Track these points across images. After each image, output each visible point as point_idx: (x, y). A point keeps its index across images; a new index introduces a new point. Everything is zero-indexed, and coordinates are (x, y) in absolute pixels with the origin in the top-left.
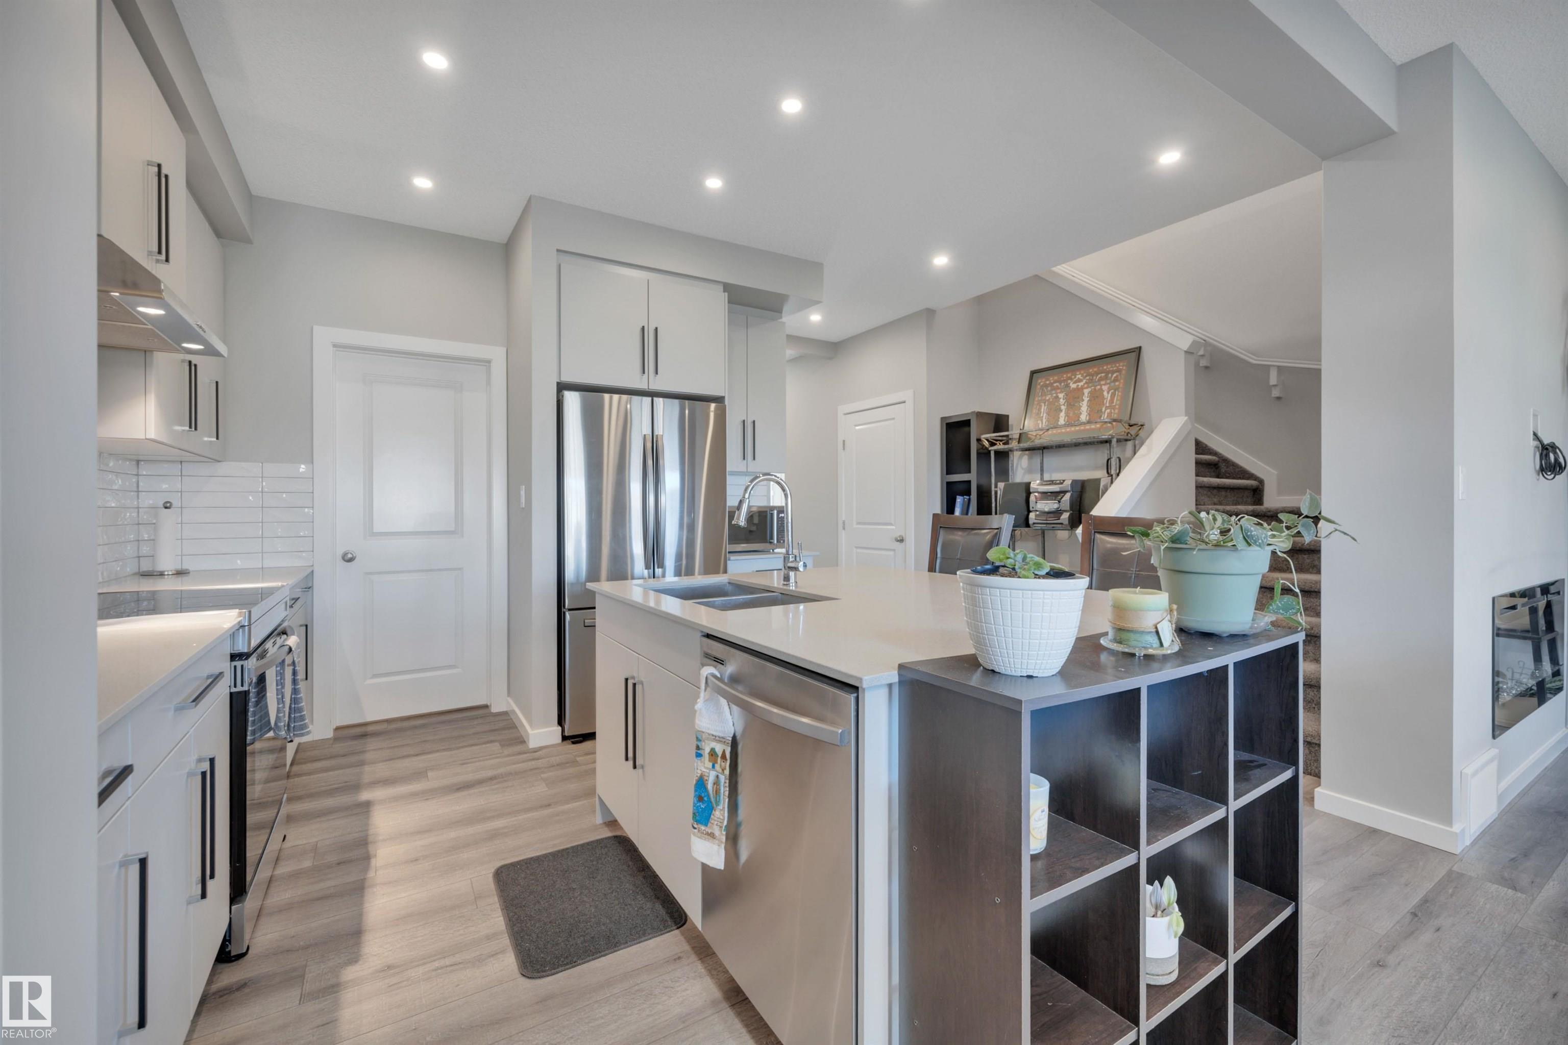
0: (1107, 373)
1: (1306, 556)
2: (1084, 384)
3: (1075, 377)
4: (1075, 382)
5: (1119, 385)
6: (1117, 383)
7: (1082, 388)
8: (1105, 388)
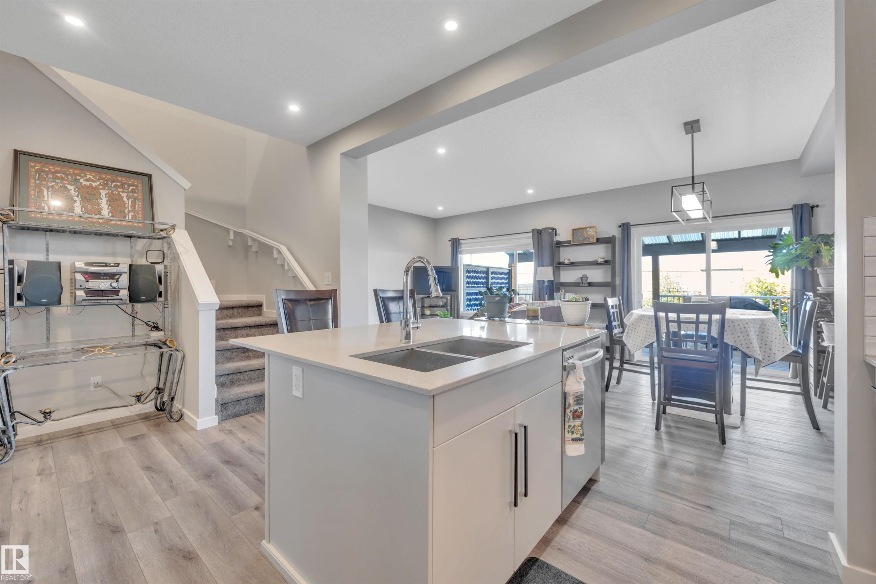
2: (99, 185)
5: (136, 197)
6: (134, 194)
7: (97, 187)
8: (123, 194)
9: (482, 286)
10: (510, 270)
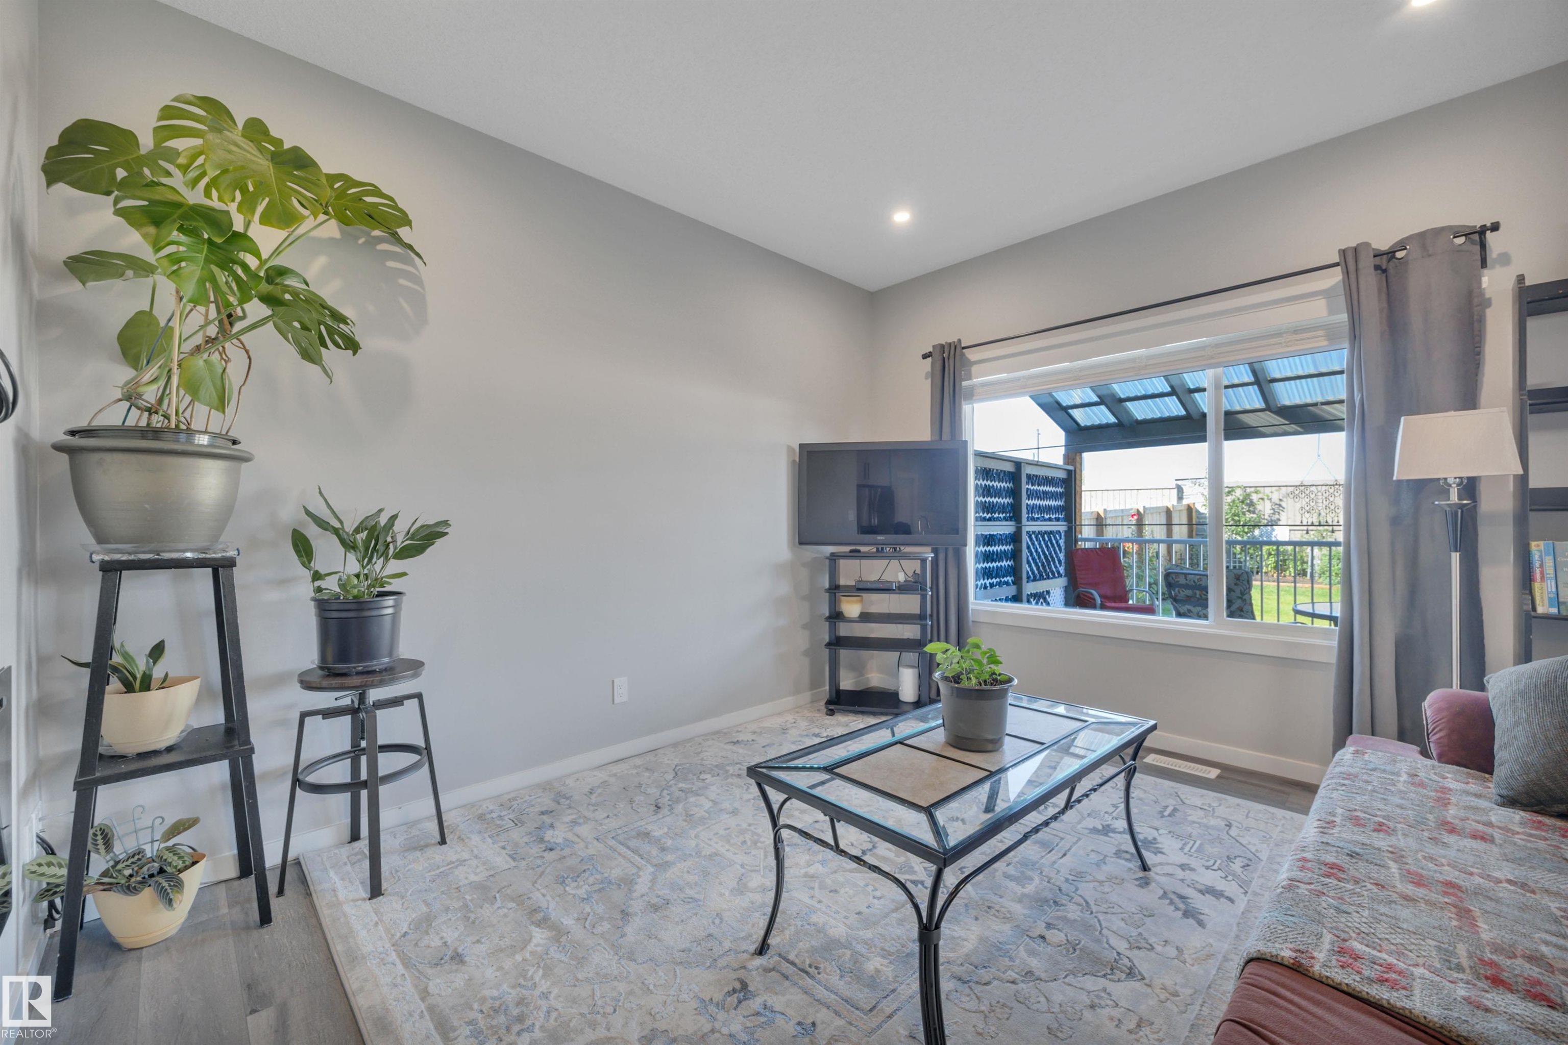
9: (1001, 516)
10: (1069, 472)
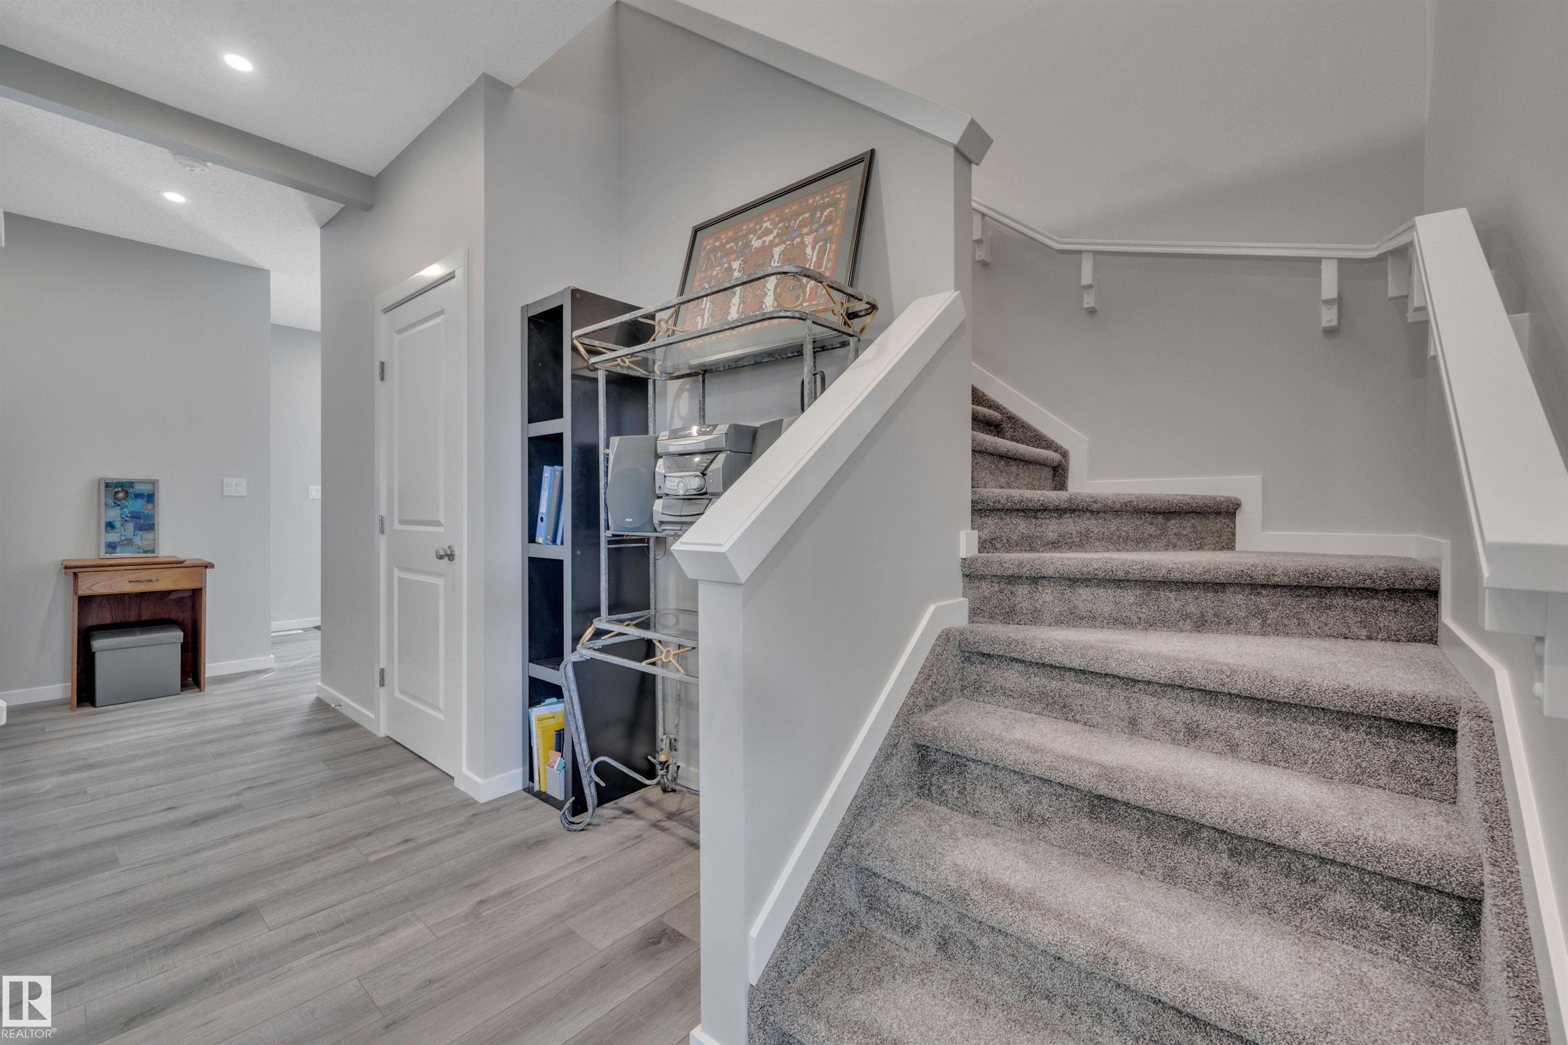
0: (813, 210)
1: (1172, 595)
2: (774, 237)
3: (761, 227)
4: (759, 238)
5: (832, 231)
6: (830, 228)
7: (772, 245)
8: (808, 240)
